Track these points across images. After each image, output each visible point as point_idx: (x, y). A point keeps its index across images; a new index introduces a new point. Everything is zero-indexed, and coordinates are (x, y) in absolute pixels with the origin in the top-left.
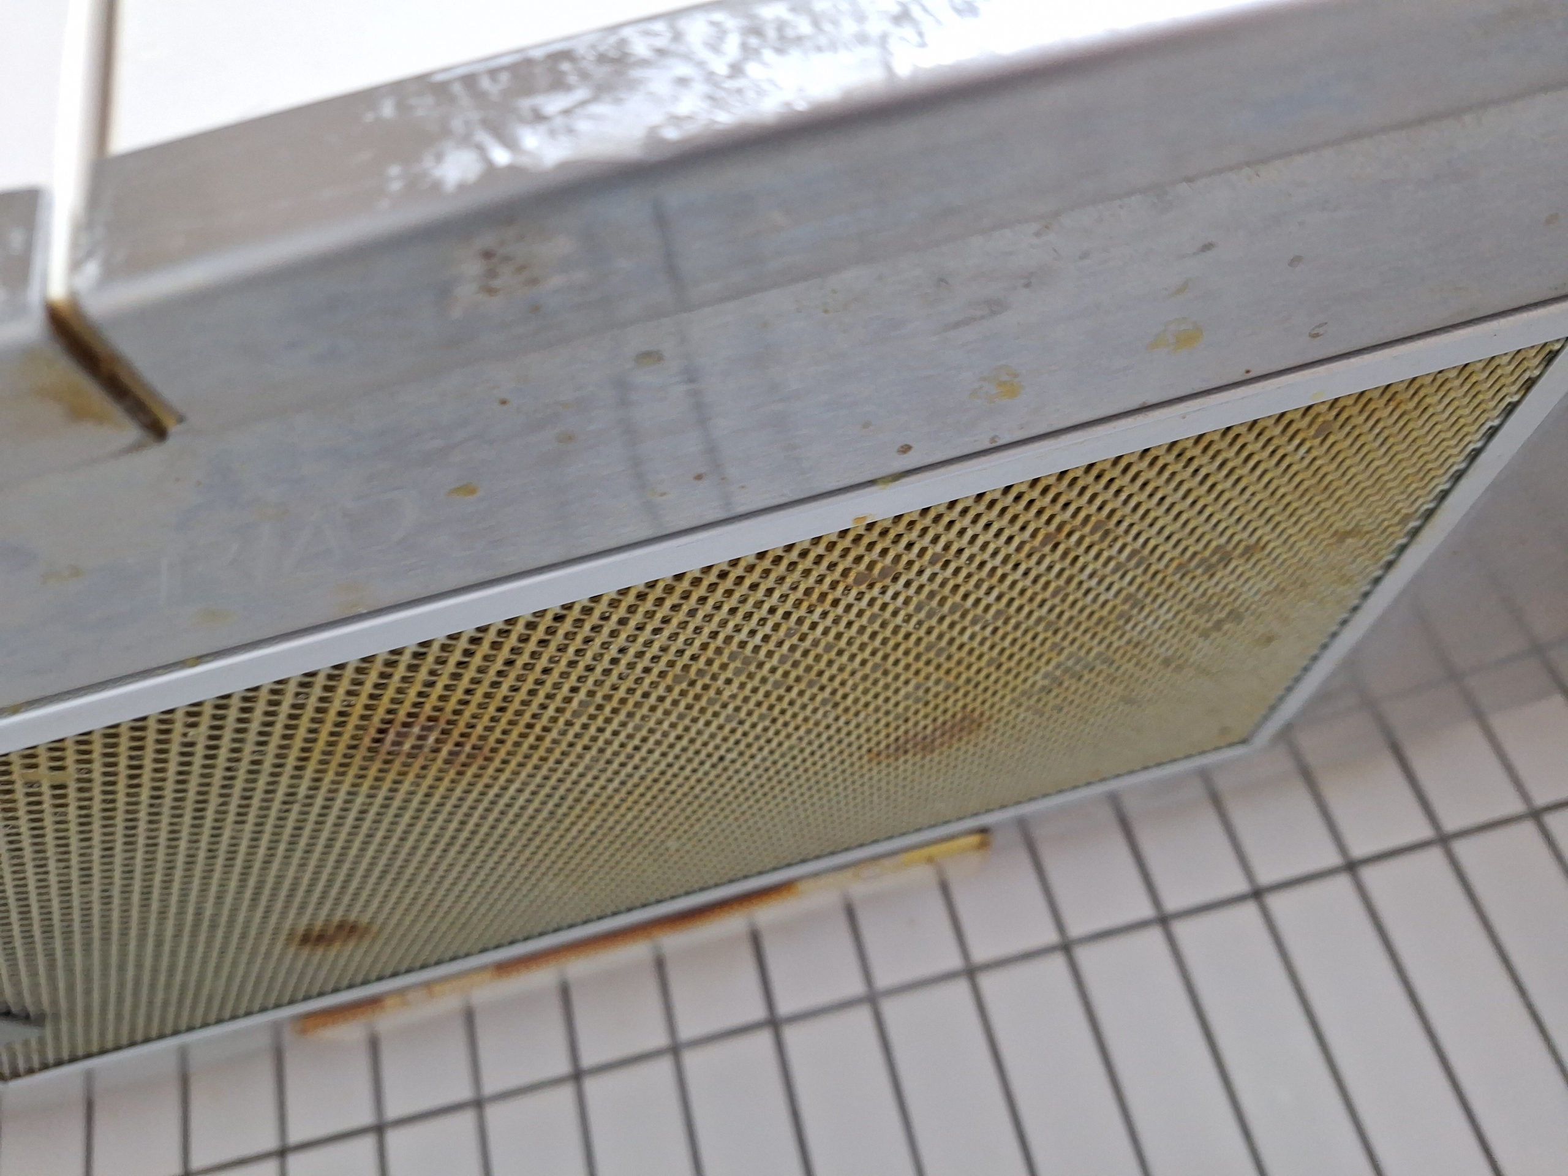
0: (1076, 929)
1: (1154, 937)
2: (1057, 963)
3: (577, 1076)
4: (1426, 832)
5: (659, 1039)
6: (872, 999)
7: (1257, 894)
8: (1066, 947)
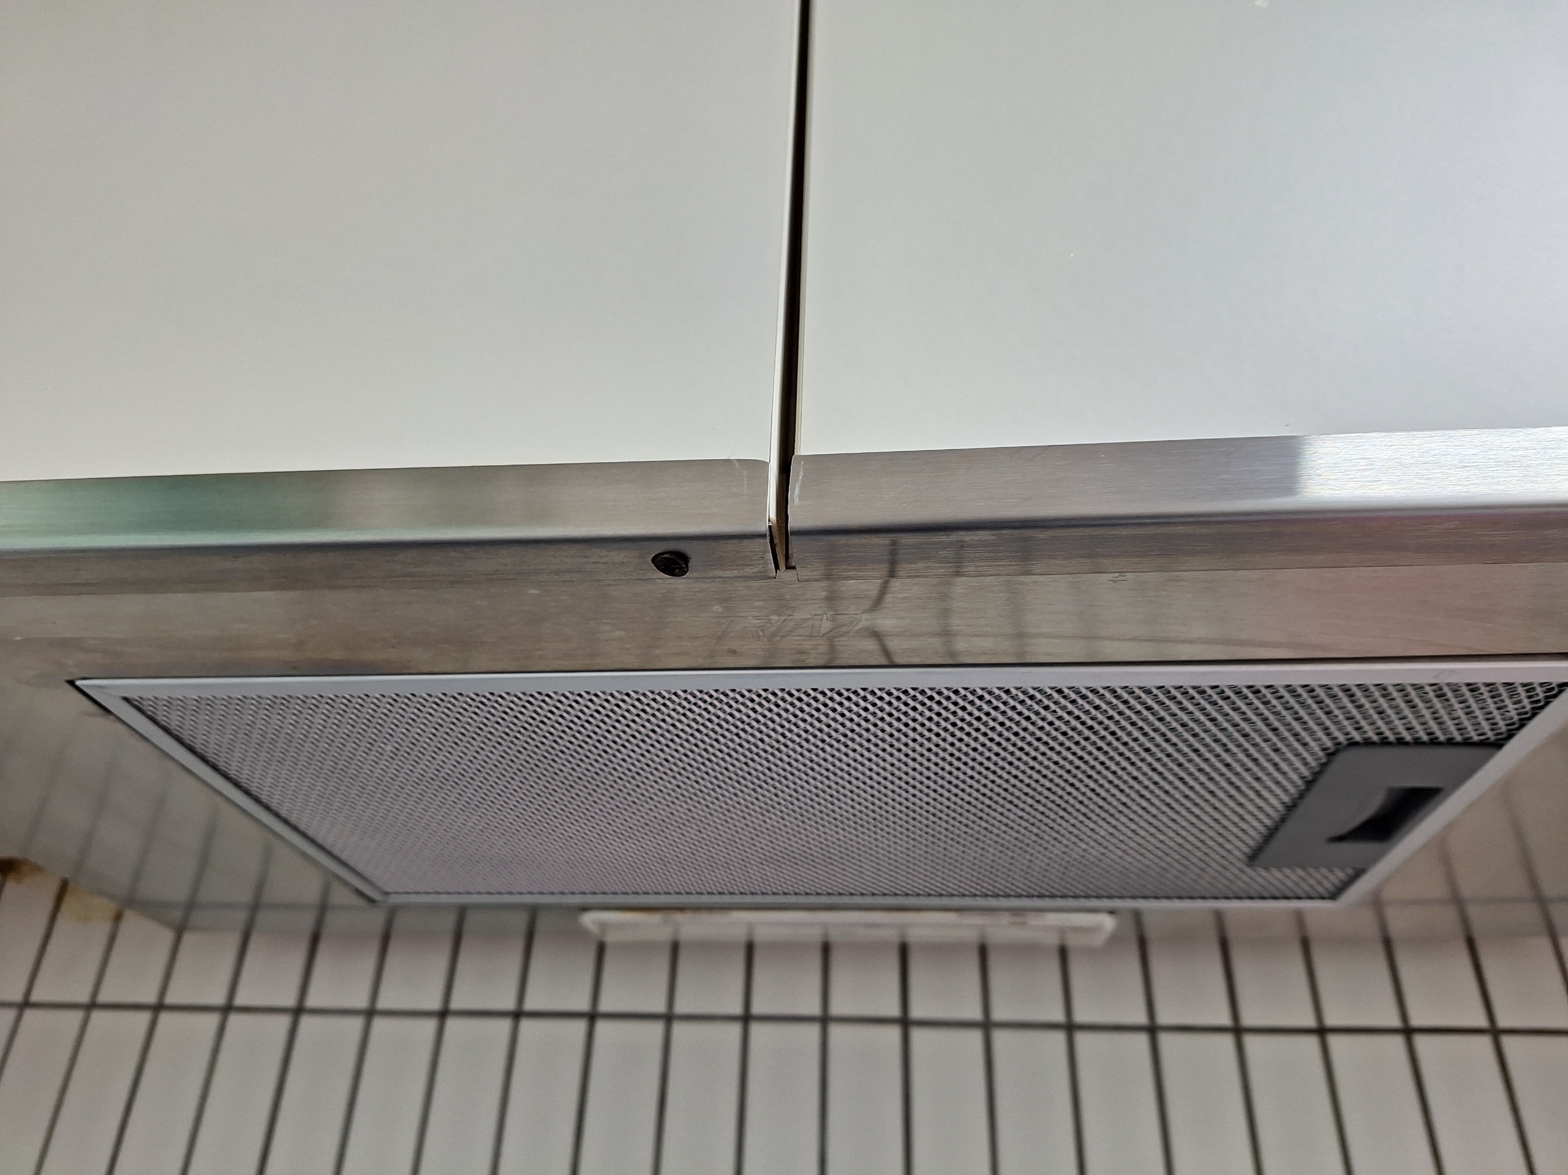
0: (1164, 1018)
1: (1227, 1041)
2: (1142, 1041)
3: (746, 1019)
4: (1482, 1022)
5: (814, 1008)
6: (987, 1026)
7: (1322, 1031)
8: (1152, 1030)
